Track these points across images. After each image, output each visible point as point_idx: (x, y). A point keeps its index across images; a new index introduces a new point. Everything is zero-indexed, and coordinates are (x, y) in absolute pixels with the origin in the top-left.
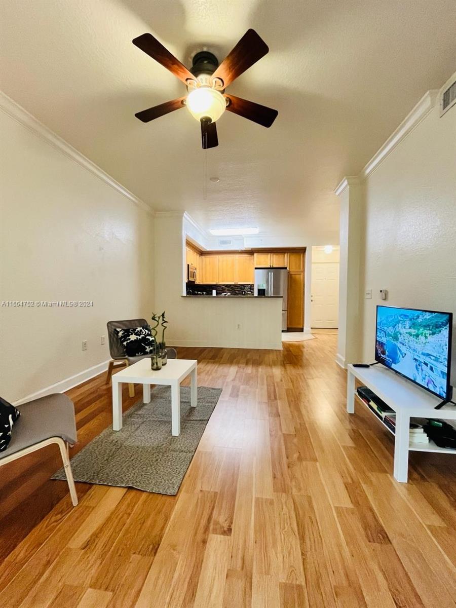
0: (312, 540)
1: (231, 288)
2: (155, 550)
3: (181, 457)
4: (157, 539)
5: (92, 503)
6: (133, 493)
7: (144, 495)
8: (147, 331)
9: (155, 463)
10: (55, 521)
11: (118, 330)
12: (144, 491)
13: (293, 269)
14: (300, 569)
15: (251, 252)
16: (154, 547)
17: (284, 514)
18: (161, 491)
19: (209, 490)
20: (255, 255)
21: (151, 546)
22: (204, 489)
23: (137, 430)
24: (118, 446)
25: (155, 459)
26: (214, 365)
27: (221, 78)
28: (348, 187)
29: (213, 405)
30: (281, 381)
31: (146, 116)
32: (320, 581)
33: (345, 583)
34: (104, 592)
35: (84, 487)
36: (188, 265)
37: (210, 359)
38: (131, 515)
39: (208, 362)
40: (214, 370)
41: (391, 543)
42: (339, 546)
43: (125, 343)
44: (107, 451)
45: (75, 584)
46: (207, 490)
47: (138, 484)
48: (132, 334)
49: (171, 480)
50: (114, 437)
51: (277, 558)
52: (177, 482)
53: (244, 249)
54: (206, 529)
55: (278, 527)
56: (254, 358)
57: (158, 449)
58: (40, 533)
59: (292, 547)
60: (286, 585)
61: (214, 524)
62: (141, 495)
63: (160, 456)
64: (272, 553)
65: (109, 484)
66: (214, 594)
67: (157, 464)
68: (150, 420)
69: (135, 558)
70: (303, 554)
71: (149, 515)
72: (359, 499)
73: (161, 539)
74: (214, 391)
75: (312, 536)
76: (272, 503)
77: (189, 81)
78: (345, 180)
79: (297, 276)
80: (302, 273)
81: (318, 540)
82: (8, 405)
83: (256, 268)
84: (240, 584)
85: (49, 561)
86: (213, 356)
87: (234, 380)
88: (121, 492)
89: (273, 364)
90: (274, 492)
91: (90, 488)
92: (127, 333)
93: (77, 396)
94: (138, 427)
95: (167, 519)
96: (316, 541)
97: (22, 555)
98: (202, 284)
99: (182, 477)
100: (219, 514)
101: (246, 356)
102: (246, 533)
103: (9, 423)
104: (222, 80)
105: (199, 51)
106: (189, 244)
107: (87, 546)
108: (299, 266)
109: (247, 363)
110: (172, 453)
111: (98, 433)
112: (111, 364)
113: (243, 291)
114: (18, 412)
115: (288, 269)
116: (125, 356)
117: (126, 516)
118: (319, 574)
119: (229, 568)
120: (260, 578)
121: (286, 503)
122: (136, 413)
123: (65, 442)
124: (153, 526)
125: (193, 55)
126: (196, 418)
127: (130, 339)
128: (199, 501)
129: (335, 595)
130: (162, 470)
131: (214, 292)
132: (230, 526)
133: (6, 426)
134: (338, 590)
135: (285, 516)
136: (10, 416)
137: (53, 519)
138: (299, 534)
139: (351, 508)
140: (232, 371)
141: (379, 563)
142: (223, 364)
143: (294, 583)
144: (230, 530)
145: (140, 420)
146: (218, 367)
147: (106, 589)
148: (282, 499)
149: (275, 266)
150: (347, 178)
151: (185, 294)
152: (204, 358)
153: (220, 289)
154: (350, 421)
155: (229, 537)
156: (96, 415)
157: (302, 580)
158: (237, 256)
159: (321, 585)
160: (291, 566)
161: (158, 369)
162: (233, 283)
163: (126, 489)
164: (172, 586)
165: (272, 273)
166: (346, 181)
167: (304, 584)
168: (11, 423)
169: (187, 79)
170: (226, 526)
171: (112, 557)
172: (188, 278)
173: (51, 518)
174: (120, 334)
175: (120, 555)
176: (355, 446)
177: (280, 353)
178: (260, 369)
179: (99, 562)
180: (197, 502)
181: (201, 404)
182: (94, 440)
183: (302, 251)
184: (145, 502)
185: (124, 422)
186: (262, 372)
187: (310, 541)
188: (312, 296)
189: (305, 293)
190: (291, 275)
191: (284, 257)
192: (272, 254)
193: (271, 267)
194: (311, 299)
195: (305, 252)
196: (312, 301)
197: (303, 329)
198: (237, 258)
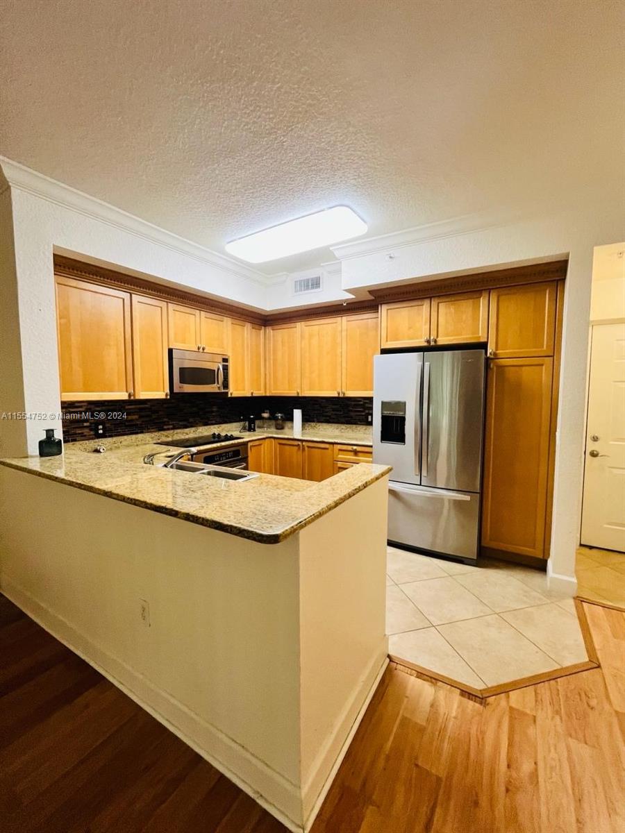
13: (507, 347)
15: (377, 304)
20: (383, 310)
79: (527, 374)
80: (548, 360)
83: (384, 351)
108: (538, 330)
115: (489, 350)
131: (297, 414)
158: (343, 321)
183: (550, 277)
188: (595, 439)
189: (558, 434)
190: (501, 368)
191: (477, 308)
192: (434, 303)
193: (432, 343)
194: (592, 446)
195: (563, 280)
196: (594, 455)
197: (545, 562)
198: (344, 327)
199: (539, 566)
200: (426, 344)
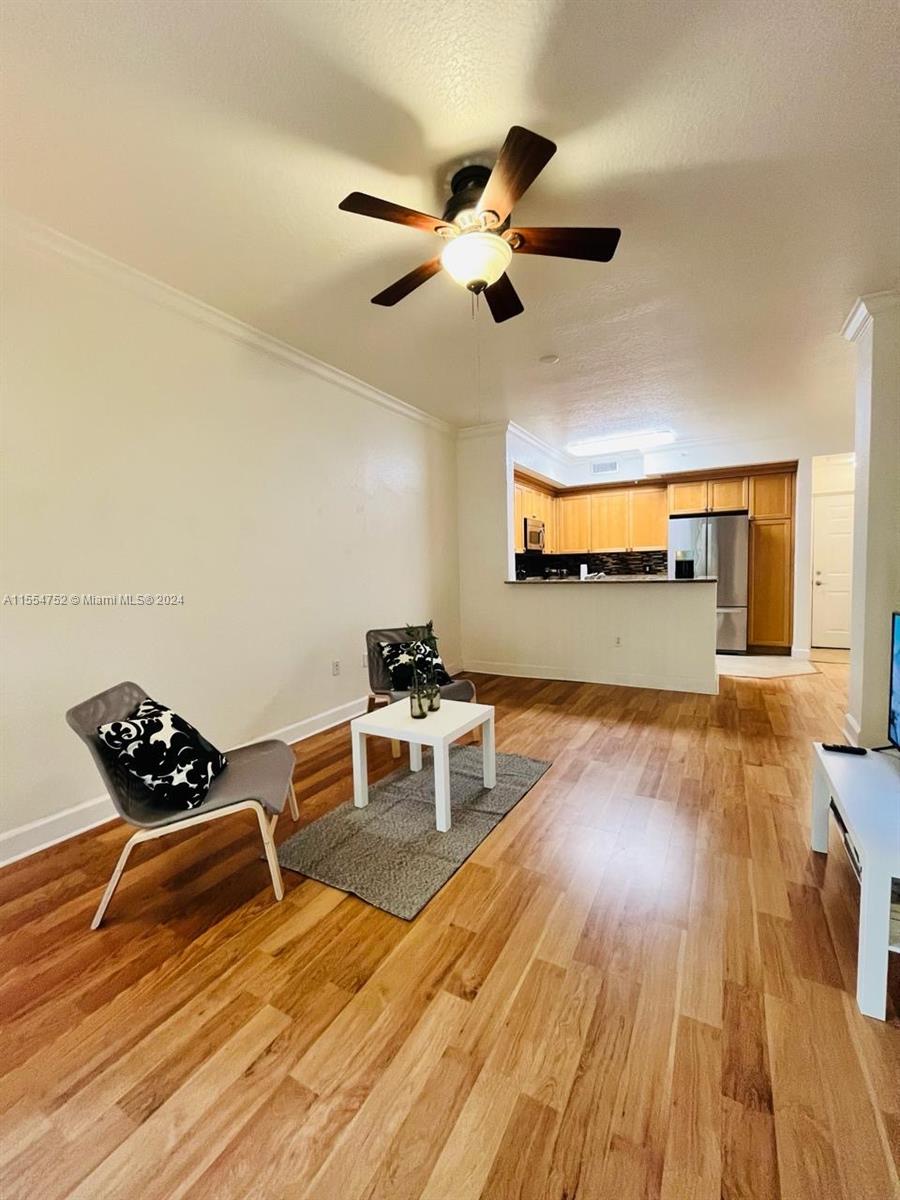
0: (609, 1053)
1: (620, 559)
2: (360, 986)
3: (438, 866)
4: (367, 972)
5: (300, 902)
6: (353, 903)
7: (368, 909)
8: (428, 649)
9: (397, 867)
10: (253, 913)
11: (383, 644)
12: (369, 904)
13: (761, 513)
14: (564, 1087)
15: (662, 483)
16: (359, 980)
17: (575, 999)
18: (392, 910)
19: (464, 926)
20: (671, 488)
21: (356, 980)
22: (456, 923)
23: (387, 811)
24: (354, 831)
25: (398, 861)
26: (555, 716)
27: (492, 209)
28: (871, 319)
29: (524, 790)
30: (683, 761)
31: (390, 297)
32: (593, 1116)
33: (637, 1137)
34: (283, 1015)
35: (294, 879)
36: (525, 520)
37: (552, 704)
38: (343, 932)
39: (545, 710)
40: (549, 727)
41: (772, 1113)
42: (657, 1079)
43: (391, 668)
44: (337, 836)
45: (255, 995)
46: (461, 925)
47: (364, 891)
48: (402, 653)
49: (411, 897)
50: (351, 817)
51: (533, 1058)
52: (420, 901)
53: (645, 478)
54: (439, 981)
55: (554, 1016)
56: (641, 709)
57: (408, 847)
58: (235, 922)
59: (565, 1051)
60: (530, 1099)
61: (452, 977)
62: (363, 908)
63: (408, 858)
64: (527, 1047)
65: (327, 882)
66: (416, 1070)
67: (399, 869)
68: (410, 800)
69: (330, 988)
70: (580, 1067)
71: (364, 938)
72: (743, 1018)
73: (370, 975)
74: (534, 764)
75: (611, 1046)
76: (561, 974)
77: (440, 230)
78: (859, 304)
79: (775, 530)
80: (787, 521)
81: (619, 1057)
82: (210, 749)
83: (672, 517)
84: (458, 1072)
85: (236, 957)
86: (559, 698)
87: (581, 749)
88: (339, 896)
89: (682, 724)
90: (574, 958)
91: (303, 882)
92: (396, 649)
93: (319, 748)
94: (390, 808)
95: (387, 951)
96: (615, 1056)
97: (210, 942)
98: (558, 553)
99: (429, 896)
100: (466, 966)
101: (627, 703)
102: (499, 1006)
103: (206, 773)
104: (494, 212)
105: (458, 169)
106: (521, 477)
107: (281, 953)
108: (781, 501)
109: (622, 719)
110: (426, 857)
111: (332, 807)
112: (372, 700)
113: (645, 567)
114: (224, 761)
115: (750, 515)
116: (389, 689)
117: (335, 931)
118: (594, 1107)
119: (451, 1045)
120: (493, 1075)
121: (587, 982)
122: (394, 784)
123: (265, 809)
124: (365, 954)
125: (450, 178)
126: (485, 809)
127: (398, 661)
128: (443, 939)
129: (609, 1147)
130: (403, 878)
131: (584, 568)
132: (476, 988)
133: (203, 776)
134: (617, 1141)
135: (577, 1002)
136: (210, 764)
137: (252, 909)
138: (588, 1037)
139: (715, 1029)
140: (585, 730)
141: (724, 1135)
142: (573, 714)
143: (545, 1103)
144: (474, 993)
145: (398, 797)
146: (560, 721)
147: (287, 1012)
148: (582, 975)
149: (717, 509)
150: (862, 300)
151: (513, 578)
152: (540, 701)
153: (596, 562)
154: (809, 869)
155: (468, 1003)
156: (339, 779)
157: (561, 1103)
158: (630, 494)
159: (591, 1124)
160: (552, 1079)
161: (423, 716)
162: (624, 550)
163: (346, 895)
164: (366, 1038)
165: (710, 526)
166: (863, 305)
167: (561, 1110)
168: (210, 773)
169: (436, 229)
170: (469, 986)
171: (303, 978)
172: (526, 545)
173: (250, 908)
174: (385, 652)
175: (314, 978)
176: (790, 919)
177: (709, 702)
178: (646, 733)
179: (288, 977)
180: (439, 939)
181: (503, 785)
182: (326, 816)
183: (789, 469)
184: (367, 918)
185: (372, 797)
186: (647, 738)
187: (605, 1052)
188: (819, 573)
189: (796, 566)
190: (758, 527)
191: (740, 487)
192: (710, 484)
193: (709, 511)
194: (817, 579)
195: (796, 472)
196: (818, 584)
197: (790, 648)
198: (631, 498)
199: (786, 652)
200: (704, 512)
